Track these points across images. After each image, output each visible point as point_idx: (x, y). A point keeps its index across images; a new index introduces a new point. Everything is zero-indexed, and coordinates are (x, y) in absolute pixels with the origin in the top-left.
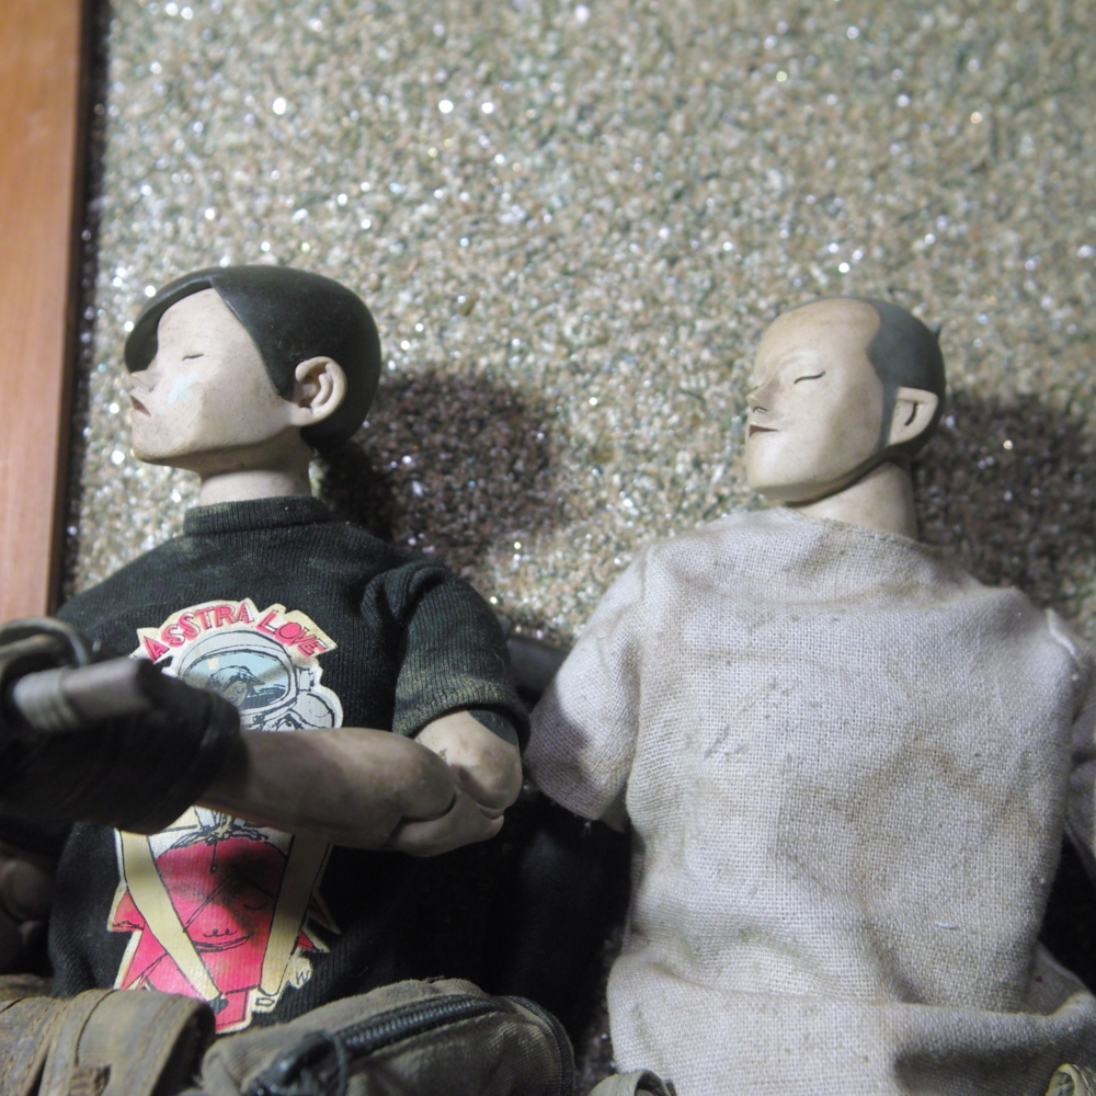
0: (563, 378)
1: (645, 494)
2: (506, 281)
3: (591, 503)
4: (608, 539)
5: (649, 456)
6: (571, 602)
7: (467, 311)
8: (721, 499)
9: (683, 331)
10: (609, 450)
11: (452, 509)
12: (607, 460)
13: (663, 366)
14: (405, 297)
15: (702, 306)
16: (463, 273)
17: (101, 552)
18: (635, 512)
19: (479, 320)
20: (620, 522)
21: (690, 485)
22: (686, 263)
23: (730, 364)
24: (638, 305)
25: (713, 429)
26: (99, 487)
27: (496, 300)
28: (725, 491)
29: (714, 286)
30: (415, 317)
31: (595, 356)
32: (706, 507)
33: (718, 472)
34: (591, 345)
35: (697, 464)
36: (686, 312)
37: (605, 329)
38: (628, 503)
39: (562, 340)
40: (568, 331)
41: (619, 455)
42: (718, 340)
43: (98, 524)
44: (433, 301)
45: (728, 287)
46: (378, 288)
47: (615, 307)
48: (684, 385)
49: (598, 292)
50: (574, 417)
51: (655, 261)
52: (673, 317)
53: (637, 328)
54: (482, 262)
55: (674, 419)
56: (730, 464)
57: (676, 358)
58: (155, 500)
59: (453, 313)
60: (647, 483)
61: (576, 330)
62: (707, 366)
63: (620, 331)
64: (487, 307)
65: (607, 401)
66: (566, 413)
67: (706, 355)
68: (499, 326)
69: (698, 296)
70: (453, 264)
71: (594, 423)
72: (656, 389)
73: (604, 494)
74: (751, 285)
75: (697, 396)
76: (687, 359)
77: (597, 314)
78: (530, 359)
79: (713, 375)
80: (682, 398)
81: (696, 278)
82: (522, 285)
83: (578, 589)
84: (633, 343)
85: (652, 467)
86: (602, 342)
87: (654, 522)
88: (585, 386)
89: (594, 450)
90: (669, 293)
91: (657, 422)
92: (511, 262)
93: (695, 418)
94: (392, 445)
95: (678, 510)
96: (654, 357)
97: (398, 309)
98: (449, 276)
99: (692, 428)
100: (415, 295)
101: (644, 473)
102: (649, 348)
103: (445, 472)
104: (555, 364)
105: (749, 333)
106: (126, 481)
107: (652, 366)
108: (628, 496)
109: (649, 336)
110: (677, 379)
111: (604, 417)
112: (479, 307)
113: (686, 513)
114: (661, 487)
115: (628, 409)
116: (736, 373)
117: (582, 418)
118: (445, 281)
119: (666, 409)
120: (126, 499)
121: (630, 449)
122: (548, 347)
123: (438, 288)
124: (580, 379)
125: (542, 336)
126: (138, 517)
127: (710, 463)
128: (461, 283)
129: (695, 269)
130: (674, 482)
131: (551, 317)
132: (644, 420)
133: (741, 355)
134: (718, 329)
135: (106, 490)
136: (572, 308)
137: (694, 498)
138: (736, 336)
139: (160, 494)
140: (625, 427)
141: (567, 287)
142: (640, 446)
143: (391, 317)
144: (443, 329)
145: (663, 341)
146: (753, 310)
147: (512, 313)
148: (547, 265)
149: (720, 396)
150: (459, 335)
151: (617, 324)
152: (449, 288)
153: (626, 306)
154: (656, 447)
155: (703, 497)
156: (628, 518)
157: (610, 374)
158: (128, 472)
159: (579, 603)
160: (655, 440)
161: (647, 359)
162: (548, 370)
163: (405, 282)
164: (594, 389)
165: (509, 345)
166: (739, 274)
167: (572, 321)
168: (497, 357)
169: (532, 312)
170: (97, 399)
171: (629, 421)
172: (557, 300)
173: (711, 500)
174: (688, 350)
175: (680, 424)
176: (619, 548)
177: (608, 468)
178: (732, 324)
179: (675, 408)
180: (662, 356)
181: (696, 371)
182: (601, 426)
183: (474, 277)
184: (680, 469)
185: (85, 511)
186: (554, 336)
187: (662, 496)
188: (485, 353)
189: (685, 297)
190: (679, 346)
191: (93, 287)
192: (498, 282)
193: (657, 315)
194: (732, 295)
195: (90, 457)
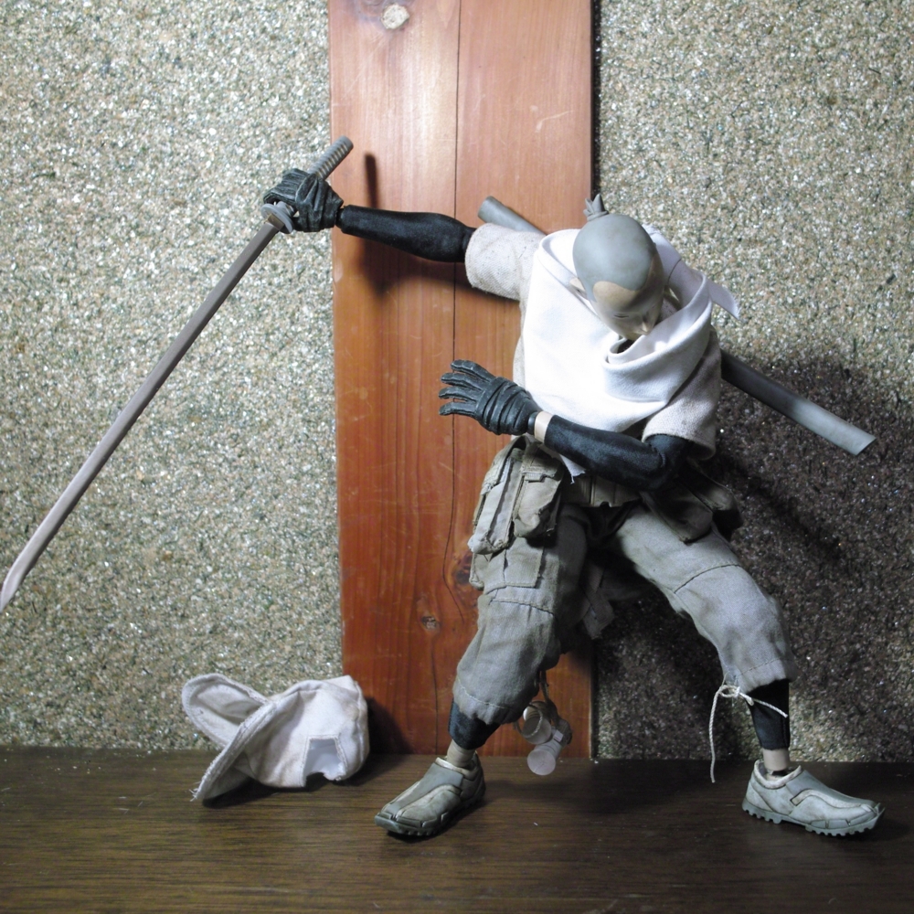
0: (814, 63)
1: (851, 119)
2: (788, 16)
3: (826, 124)
4: (833, 141)
5: (853, 100)
6: (816, 170)
7: (770, 32)
8: (886, 121)
9: (872, 39)
10: (835, 98)
11: (762, 128)
12: (834, 103)
13: (861, 57)
14: (741, 25)
15: (881, 26)
16: (767, 12)
17: (609, 150)
18: (846, 128)
19: (776, 36)
20: (839, 133)
21: (872, 115)
22: (874, 4)
23: (893, 55)
24: (851, 26)
25: (884, 87)
26: (606, 121)
27: (783, 26)
28: (888, 118)
29: (887, 16)
30: (745, 36)
31: (829, 52)
32: (879, 125)
33: (885, 109)
34: (827, 47)
35: (876, 105)
36: (873, 29)
37: (835, 40)
38: (843, 124)
39: (814, 45)
40: (817, 41)
41: (839, 101)
42: (888, 44)
43: (607, 138)
44: (753, 27)
45: (893, 18)
46: (728, 22)
47: (840, 28)
48: (871, 66)
49: (831, 21)
50: (819, 82)
51: (859, 4)
52: (867, 32)
53: (850, 38)
54: (777, 7)
55: (866, 83)
56: (891, 105)
57: (867, 53)
58: (631, 126)
59: (763, 33)
60: (852, 114)
61: (821, 40)
62: (882, 56)
63: (841, 40)
64: (779, 29)
65: (835, 74)
66: (815, 81)
67: (882, 51)
68: (785, 39)
69: (879, 22)
70: (763, 8)
71: (828, 85)
72: (858, 69)
73: (832, 120)
74: (905, 15)
75: (877, 71)
76: (873, 53)
77: (831, 32)
78: (799, 55)
79: (885, 61)
80: (870, 72)
81: (878, 12)
82: (795, 18)
83: (819, 164)
84: (848, 46)
85: (854, 107)
86: (833, 45)
87: (855, 132)
88: (824, 67)
89: (828, 98)
90: (866, 19)
91: (858, 84)
92: (790, 6)
93: (876, 82)
94: (735, 98)
95: (866, 127)
96: (857, 53)
97: (737, 32)
98: (761, 14)
99: (873, 88)
100: (745, 25)
101: (851, 109)
102: (855, 48)
103: (760, 110)
104: (810, 57)
105: (903, 39)
106: (618, 117)
107: (856, 57)
108: (843, 120)
109: (855, 42)
110: (867, 63)
111: (833, 82)
112: (775, 29)
113: (870, 128)
114: (859, 116)
115: (844, 78)
116: (896, 59)
117: (823, 83)
118: (759, 17)
119: (862, 79)
120: (618, 125)
121: (845, 98)
122: (809, 49)
123: (756, 21)
124: (822, 64)
125: (804, 43)
126: (624, 134)
127: (882, 104)
128: (767, 18)
129: (879, 8)
130: (864, 113)
131: (809, 33)
132: (852, 84)
133: (899, 51)
134: (888, 37)
135: (610, 122)
136: (819, 28)
137: (873, 121)
138: (897, 41)
139: (634, 123)
140: (843, 88)
141: (816, 19)
142: (849, 96)
143: (735, 36)
144: (758, 41)
145: (862, 45)
146: (905, 28)
147: (791, 32)
148: (807, 7)
149: (887, 71)
150: (766, 44)
151: (840, 36)
152: (761, 21)
153: (845, 28)
154: (857, 97)
155: (878, 121)
156: (843, 131)
157: (836, 61)
158: (619, 113)
159: (820, 171)
160: (856, 93)
161: (854, 54)
162: (807, 60)
163: (740, 18)
164: (829, 69)
165: (789, 48)
166: (899, 10)
167: (819, 35)
168: (784, 54)
169: (800, 31)
170: (604, 79)
171: (845, 84)
172: (812, 25)
173: (882, 122)
174: (873, 49)
175: (868, 86)
176: (838, 145)
177: (834, 107)
178: (895, 36)
179: (866, 78)
180: (861, 52)
181: (876, 60)
182: (831, 87)
183: (773, 14)
184: (867, 107)
185: (602, 132)
186: (810, 43)
187: (859, 120)
188: (778, 52)
189: (873, 22)
190: (869, 47)
191: (599, 25)
192: (785, 17)
193: (860, 31)
194: (896, 20)
195: (602, 107)
